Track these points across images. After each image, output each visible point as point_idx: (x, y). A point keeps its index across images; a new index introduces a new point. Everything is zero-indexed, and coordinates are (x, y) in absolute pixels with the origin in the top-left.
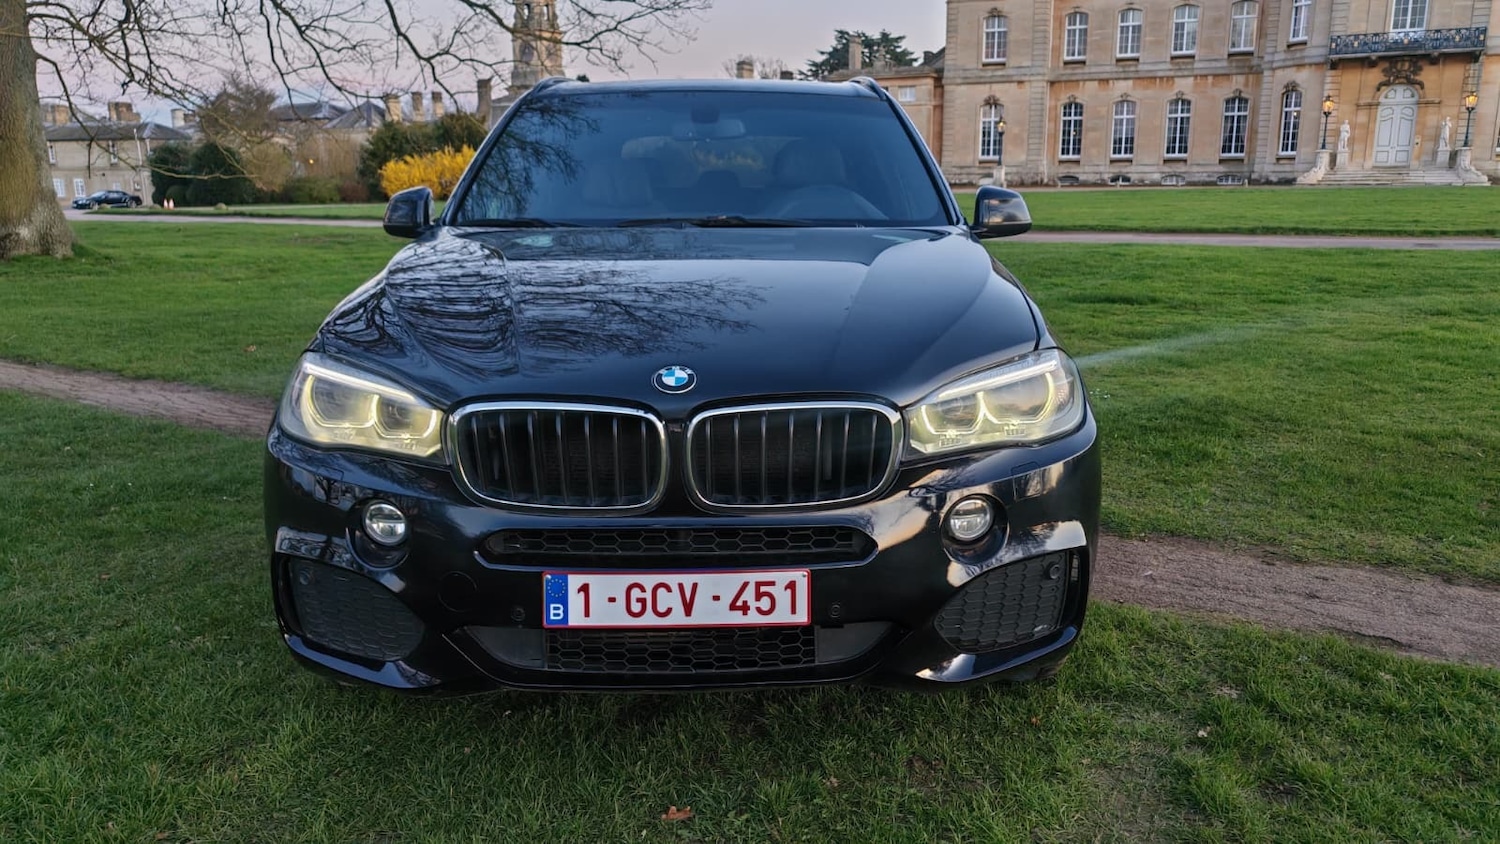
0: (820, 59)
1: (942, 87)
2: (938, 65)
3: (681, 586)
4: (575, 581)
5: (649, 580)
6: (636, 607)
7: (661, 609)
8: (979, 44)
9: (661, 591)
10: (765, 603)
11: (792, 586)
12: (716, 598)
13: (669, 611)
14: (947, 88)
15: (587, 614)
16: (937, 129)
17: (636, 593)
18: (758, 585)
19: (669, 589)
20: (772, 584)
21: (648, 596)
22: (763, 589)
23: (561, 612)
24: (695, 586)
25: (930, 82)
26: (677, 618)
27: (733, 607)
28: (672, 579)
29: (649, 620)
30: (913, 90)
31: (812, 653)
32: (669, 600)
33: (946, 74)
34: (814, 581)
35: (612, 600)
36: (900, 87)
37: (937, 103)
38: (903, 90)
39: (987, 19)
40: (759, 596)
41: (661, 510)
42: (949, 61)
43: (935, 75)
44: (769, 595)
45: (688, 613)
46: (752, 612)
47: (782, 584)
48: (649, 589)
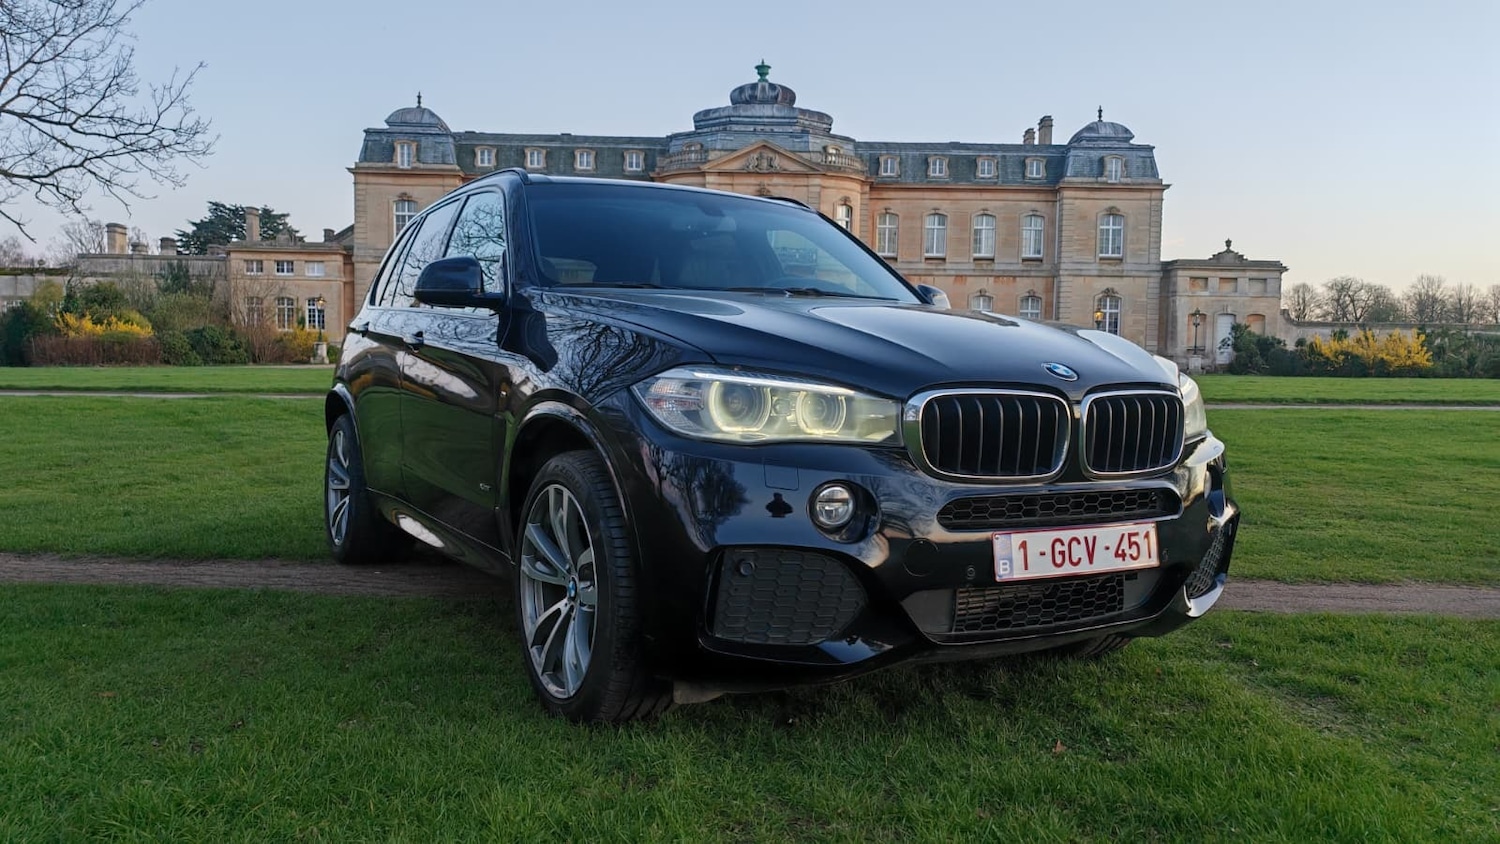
0: (190, 229)
1: (353, 264)
2: (346, 242)
3: (1086, 538)
4: (1017, 540)
5: (1066, 535)
6: (1059, 559)
7: (1075, 560)
8: (390, 225)
9: (1074, 543)
10: (1134, 551)
11: (1147, 536)
12: (1107, 548)
13: (1080, 559)
14: (357, 266)
15: (1026, 568)
16: (348, 304)
17: (1058, 547)
18: (1130, 535)
19: (1079, 543)
20: (1136, 534)
21: (1065, 548)
22: (1133, 539)
23: (1007, 566)
24: (1095, 538)
25: (340, 258)
26: (1085, 568)
27: (1117, 555)
28: (1080, 533)
29: (1068, 569)
30: (321, 265)
31: (1121, 602)
32: (1079, 551)
33: (355, 251)
34: (1159, 527)
35: (1043, 554)
36: (306, 261)
37: (348, 279)
38: (311, 265)
39: (397, 202)
40: (1130, 544)
41: (1065, 476)
42: (358, 239)
43: (345, 252)
44: (1136, 543)
45: (1091, 562)
46: (1128, 558)
47: (1142, 535)
48: (1066, 543)
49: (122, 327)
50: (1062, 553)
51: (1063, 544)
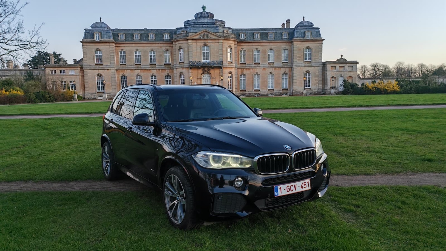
1: (83, 70)
2: (81, 63)
3: (294, 185)
4: (279, 187)
5: (290, 185)
7: (292, 190)
8: (94, 58)
9: (292, 186)
10: (305, 186)
11: (308, 182)
12: (299, 186)
13: (293, 190)
14: (84, 71)
15: (281, 193)
16: (83, 83)
17: (288, 188)
18: (304, 183)
19: (293, 186)
20: (305, 182)
21: (290, 188)
22: (305, 184)
23: (277, 193)
24: (296, 185)
25: (79, 69)
26: (294, 192)
27: (301, 188)
29: (290, 192)
30: (74, 71)
31: (303, 196)
32: (293, 188)
33: (84, 66)
34: (311, 180)
35: (285, 189)
37: (82, 75)
38: (70, 71)
39: (96, 51)
40: (304, 185)
41: (288, 172)
42: (84, 63)
43: (80, 67)
44: (306, 185)
45: (295, 190)
46: (304, 188)
47: (307, 182)
48: (290, 186)
49: (14, 92)
50: (289, 189)
51: (289, 187)
